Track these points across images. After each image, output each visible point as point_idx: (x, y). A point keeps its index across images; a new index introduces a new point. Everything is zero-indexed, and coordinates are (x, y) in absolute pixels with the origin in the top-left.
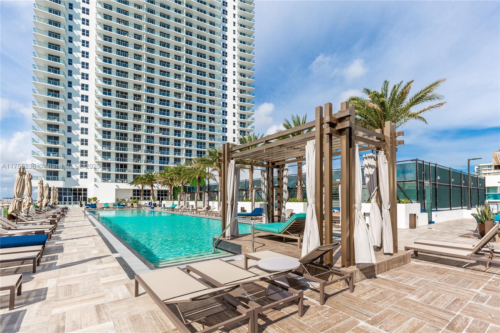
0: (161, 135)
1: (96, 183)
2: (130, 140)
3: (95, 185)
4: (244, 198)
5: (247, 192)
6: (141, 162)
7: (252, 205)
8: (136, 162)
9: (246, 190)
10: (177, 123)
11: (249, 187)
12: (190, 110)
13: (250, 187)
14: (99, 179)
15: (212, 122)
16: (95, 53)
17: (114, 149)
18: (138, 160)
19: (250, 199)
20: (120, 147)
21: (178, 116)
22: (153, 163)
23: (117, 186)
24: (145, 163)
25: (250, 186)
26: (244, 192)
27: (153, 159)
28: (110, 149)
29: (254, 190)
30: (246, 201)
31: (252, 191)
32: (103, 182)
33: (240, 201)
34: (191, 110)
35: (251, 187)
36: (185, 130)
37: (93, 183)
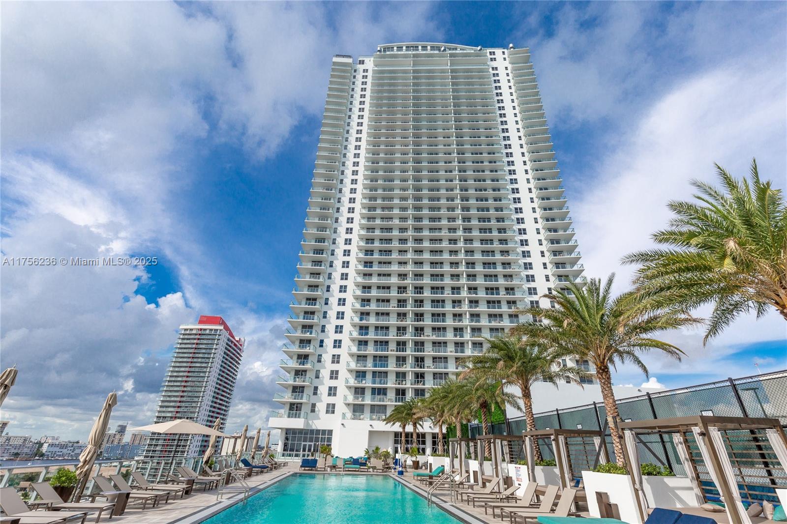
0: (434, 338)
1: (344, 422)
2: (391, 350)
3: (343, 424)
4: (602, 460)
5: (607, 439)
6: (405, 384)
7: (636, 491)
8: (399, 384)
9: (599, 433)
10: (458, 316)
11: (606, 423)
12: (474, 295)
13: (611, 424)
14: (349, 414)
15: (513, 308)
16: (356, 248)
17: (370, 365)
18: (402, 381)
19: (620, 463)
20: (378, 362)
21: (458, 306)
22: (424, 385)
23: (371, 425)
24: (411, 385)
25: (610, 419)
26: (597, 441)
27: (424, 378)
28: (365, 367)
29: (628, 434)
30: (609, 471)
31: (621, 437)
32: (353, 419)
33: (589, 469)
34: (476, 294)
35: (615, 423)
36: (470, 325)
37: (340, 421)
